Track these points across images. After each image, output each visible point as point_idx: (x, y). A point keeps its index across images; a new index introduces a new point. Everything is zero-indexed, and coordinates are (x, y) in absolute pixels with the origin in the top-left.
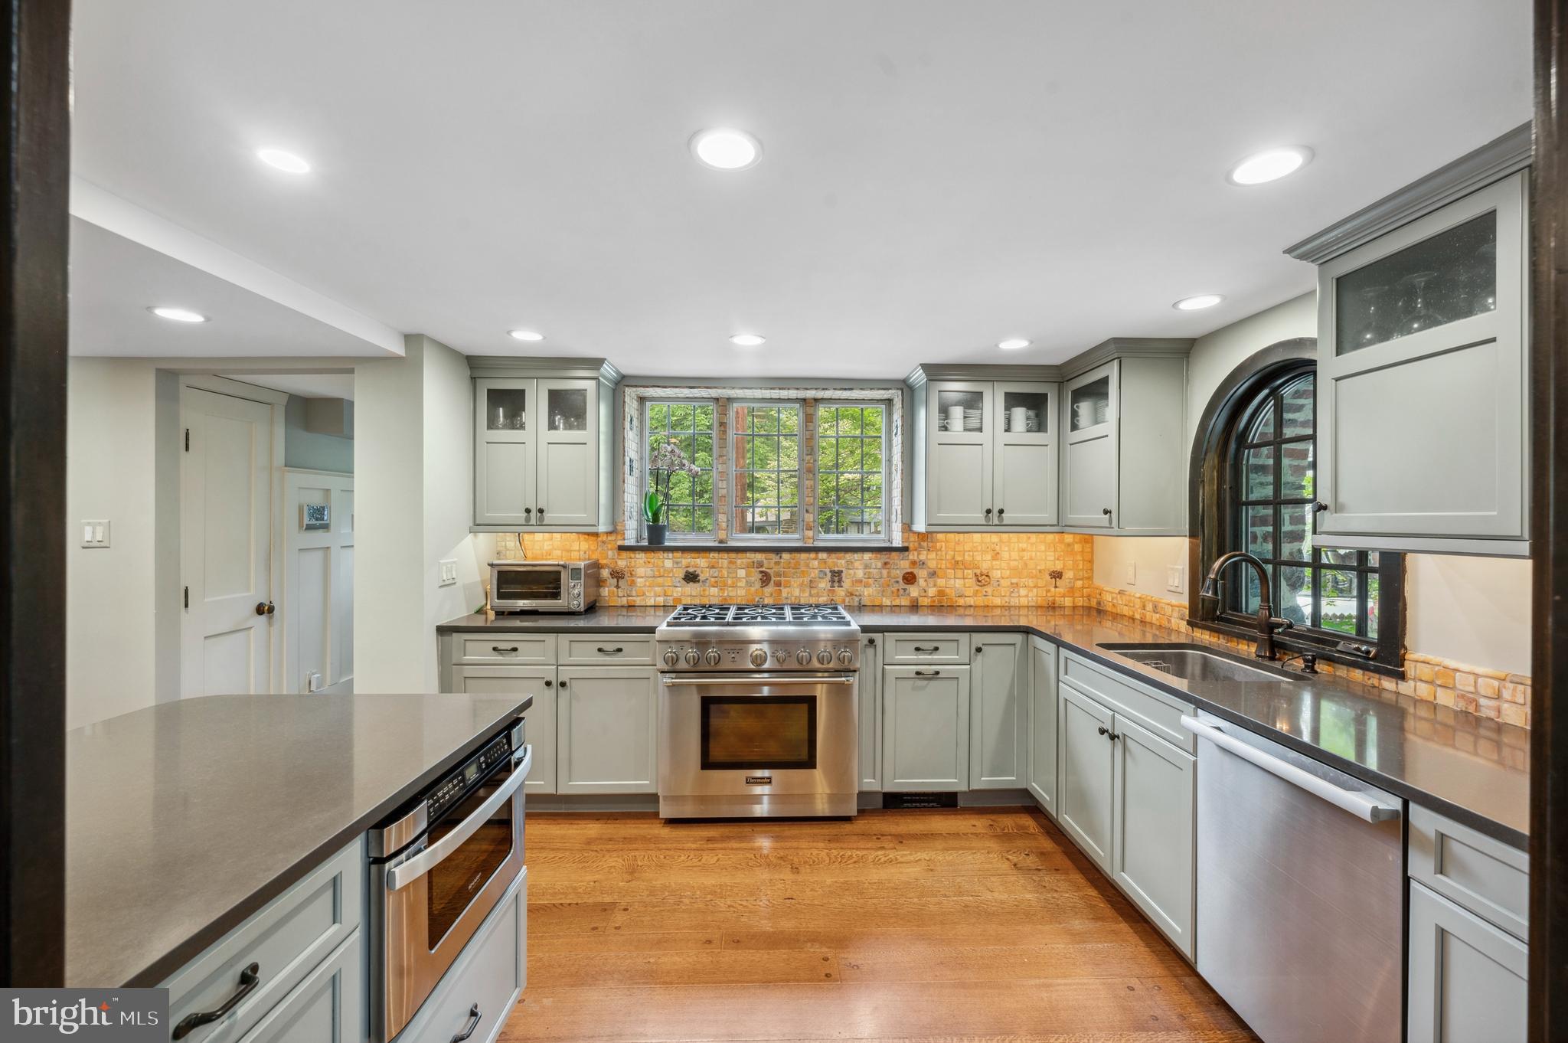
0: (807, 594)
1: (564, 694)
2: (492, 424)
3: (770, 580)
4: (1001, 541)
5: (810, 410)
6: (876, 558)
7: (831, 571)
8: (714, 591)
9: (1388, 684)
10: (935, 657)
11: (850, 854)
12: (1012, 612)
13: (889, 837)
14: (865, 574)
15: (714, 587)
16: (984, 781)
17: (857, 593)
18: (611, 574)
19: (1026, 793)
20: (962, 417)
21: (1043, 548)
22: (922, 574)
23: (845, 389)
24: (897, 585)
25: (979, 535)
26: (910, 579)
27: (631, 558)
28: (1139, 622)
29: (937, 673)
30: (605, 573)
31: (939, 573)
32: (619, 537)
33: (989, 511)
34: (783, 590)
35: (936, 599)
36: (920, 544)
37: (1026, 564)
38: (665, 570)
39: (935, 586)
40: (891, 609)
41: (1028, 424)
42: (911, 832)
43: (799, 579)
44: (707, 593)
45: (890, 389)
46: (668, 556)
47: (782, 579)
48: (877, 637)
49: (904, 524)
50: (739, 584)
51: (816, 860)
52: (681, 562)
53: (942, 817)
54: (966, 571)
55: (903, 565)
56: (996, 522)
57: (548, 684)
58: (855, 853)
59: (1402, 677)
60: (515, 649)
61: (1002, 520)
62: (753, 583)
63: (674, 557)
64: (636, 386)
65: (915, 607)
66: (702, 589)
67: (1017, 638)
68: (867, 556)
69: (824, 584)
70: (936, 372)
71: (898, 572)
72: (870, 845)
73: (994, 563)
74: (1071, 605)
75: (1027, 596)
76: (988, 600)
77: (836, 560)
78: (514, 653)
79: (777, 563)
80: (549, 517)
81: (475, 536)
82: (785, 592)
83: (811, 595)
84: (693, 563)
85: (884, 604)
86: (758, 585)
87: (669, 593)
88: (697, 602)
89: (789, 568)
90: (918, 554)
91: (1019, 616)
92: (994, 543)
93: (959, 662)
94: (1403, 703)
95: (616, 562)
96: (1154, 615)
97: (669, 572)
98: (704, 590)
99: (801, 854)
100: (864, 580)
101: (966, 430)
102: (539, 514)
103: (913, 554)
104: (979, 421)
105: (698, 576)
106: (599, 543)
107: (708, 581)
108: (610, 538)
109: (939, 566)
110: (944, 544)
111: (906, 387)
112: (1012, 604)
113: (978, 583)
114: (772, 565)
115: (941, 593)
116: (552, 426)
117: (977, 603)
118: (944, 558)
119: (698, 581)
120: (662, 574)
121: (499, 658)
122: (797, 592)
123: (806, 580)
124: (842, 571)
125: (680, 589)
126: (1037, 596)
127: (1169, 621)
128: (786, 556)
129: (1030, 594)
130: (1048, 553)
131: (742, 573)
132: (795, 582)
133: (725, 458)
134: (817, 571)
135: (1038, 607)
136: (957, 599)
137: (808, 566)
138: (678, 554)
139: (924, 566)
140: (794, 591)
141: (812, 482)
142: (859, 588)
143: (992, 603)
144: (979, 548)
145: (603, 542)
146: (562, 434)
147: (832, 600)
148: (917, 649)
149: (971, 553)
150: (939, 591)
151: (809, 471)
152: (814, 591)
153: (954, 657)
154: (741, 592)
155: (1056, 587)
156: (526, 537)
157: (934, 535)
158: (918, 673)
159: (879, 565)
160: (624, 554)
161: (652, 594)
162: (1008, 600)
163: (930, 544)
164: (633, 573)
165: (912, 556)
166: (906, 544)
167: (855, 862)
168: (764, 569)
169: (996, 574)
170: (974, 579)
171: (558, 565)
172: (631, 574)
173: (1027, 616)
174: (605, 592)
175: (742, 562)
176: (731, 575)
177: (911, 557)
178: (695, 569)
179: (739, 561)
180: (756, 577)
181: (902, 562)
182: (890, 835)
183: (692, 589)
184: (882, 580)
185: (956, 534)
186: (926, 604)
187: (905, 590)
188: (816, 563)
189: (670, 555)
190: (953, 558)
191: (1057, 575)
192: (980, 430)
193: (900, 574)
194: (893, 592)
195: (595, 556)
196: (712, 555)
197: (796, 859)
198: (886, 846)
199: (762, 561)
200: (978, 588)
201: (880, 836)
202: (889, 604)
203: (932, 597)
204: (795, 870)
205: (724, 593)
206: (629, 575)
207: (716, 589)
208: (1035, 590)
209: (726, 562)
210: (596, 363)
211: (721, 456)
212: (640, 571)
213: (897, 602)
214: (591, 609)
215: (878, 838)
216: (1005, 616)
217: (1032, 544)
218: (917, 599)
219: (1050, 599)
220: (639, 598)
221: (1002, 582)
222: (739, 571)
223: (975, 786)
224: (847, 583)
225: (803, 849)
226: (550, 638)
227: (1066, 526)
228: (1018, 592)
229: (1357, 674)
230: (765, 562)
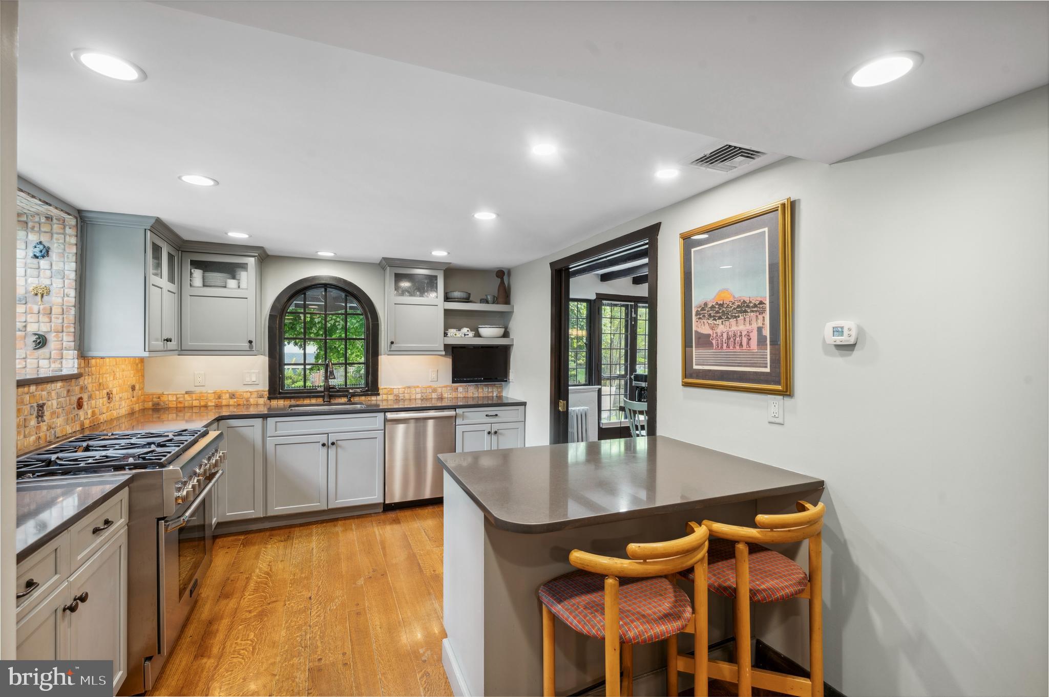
0: (22, 436)
4: (116, 364)
6: (63, 386)
7: (37, 406)
9: (374, 398)
14: (57, 404)
17: (54, 426)
21: (130, 368)
22: (85, 397)
24: (74, 411)
26: (80, 404)
28: (214, 407)
31: (93, 396)
35: (92, 419)
37: (124, 382)
39: (91, 407)
41: (168, 276)
54: (103, 391)
55: (77, 391)
59: (379, 394)
65: (83, 430)
68: (59, 386)
69: (33, 422)
71: (74, 398)
73: (115, 382)
74: (138, 409)
75: (125, 407)
76: (112, 414)
77: (40, 393)
83: (25, 436)
85: (68, 432)
90: (84, 380)
92: (114, 366)
94: (378, 403)
96: (231, 400)
100: (57, 410)
109: (93, 389)
110: (95, 369)
112: (120, 415)
113: (109, 401)
117: (108, 418)
118: (95, 381)
123: (22, 419)
124: (44, 404)
126: (128, 405)
127: (248, 400)
130: (131, 372)
134: (29, 408)
135: (128, 414)
136: (100, 416)
137: (23, 402)
139: (87, 391)
142: (54, 420)
143: (114, 416)
144: (109, 371)
147: (39, 437)
149: (106, 376)
150: (93, 412)
152: (27, 431)
155: (133, 397)
157: (91, 361)
159: (65, 393)
162: (119, 412)
163: (90, 370)
165: (81, 381)
166: (79, 371)
169: (114, 391)
170: (107, 397)
177: (81, 383)
181: (77, 388)
184: (67, 408)
185: (100, 360)
186: (87, 426)
188: (28, 397)
190: (99, 380)
191: (134, 388)
193: (75, 400)
194: (72, 419)
200: (108, 405)
202: (71, 431)
203: (89, 418)
208: (127, 402)
213: (74, 428)
217: (126, 365)
218: (83, 423)
219: (132, 407)
221: (117, 397)
224: (47, 416)
229: (363, 398)
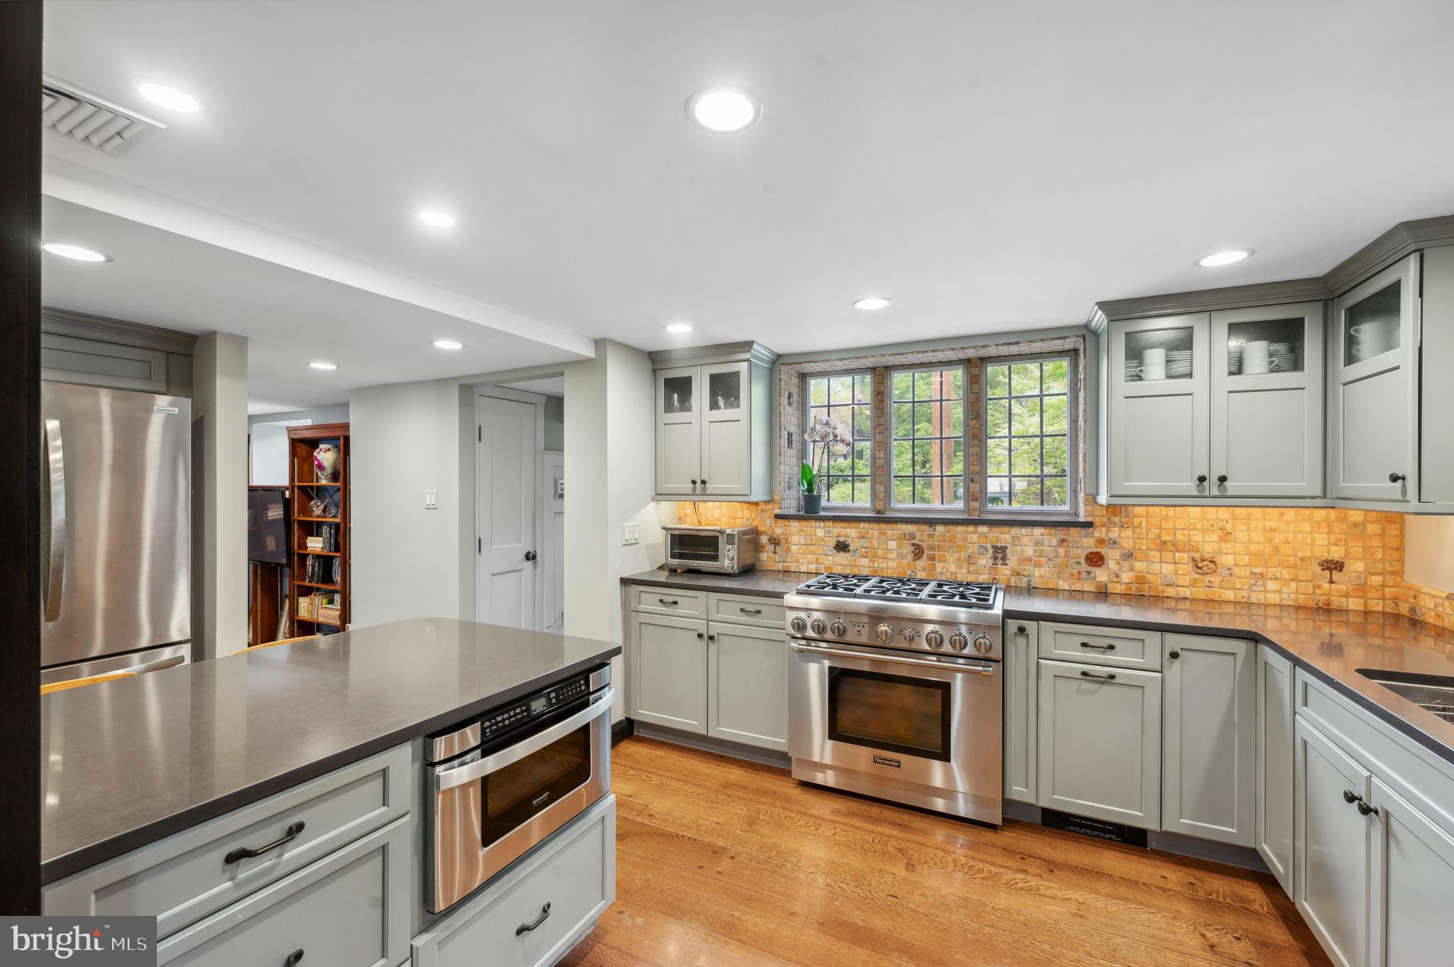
0: (965, 571)
1: (713, 647)
2: (669, 408)
3: (923, 554)
4: (1234, 517)
5: (975, 371)
6: (1050, 534)
7: (993, 547)
8: (864, 561)
10: (1109, 657)
11: (981, 866)
12: (1253, 611)
13: (1038, 861)
14: (1035, 552)
15: (865, 557)
16: (1183, 824)
17: (1026, 573)
18: (769, 540)
19: (1253, 854)
20: (1164, 362)
21: (1307, 528)
22: (1112, 556)
23: (1010, 344)
24: (1078, 566)
25: (1199, 509)
26: (1096, 560)
27: (786, 526)
29: (1112, 677)
30: (764, 539)
31: (1137, 554)
32: (776, 506)
33: (1202, 479)
34: (937, 565)
35: (1134, 586)
36: (1109, 519)
37: (1277, 549)
38: (817, 539)
39: (1131, 570)
40: (1070, 594)
41: (1271, 363)
42: (1070, 863)
43: (955, 554)
44: (857, 563)
45: (1068, 337)
46: (820, 525)
47: (937, 553)
48: (1030, 626)
49: (1088, 495)
50: (890, 556)
51: (938, 862)
52: (832, 531)
53: (1119, 855)
54: (1178, 555)
55: (1087, 543)
56: (1215, 491)
57: (700, 636)
58: (987, 867)
60: (675, 603)
61: (1226, 490)
62: (905, 555)
63: (825, 527)
64: (790, 364)
65: (1102, 594)
66: (852, 559)
67: (1240, 647)
68: (1038, 531)
69: (985, 561)
70: (1119, 310)
71: (1079, 551)
72: (1010, 863)
73: (1223, 545)
74: (1362, 608)
75: (1279, 591)
76: (1214, 592)
77: (998, 535)
78: (675, 606)
79: (931, 536)
80: (711, 487)
81: (658, 504)
82: (939, 567)
83: (969, 572)
84: (843, 533)
85: (1060, 588)
86: (910, 558)
87: (821, 561)
88: (847, 571)
89: (945, 541)
90: (1107, 531)
91: (1266, 617)
92: (1222, 520)
93: (1145, 667)
95: (773, 530)
97: (821, 541)
98: (854, 560)
99: (923, 851)
100: (1034, 558)
101: (1169, 377)
102: (702, 485)
103: (1100, 531)
104: (1188, 364)
105: (848, 545)
106: (759, 512)
107: (858, 551)
108: (768, 507)
109: (1138, 547)
110: (1144, 519)
111: (1087, 332)
112: (1255, 600)
113: (1197, 570)
114: (925, 537)
115: (1141, 580)
116: (714, 406)
117: (1197, 596)
118: (1145, 536)
119: (849, 551)
120: (814, 542)
121: (663, 609)
122: (953, 568)
123: (964, 555)
124: (1006, 547)
125: (831, 558)
126: (1297, 592)
128: (940, 528)
129: (1285, 589)
130: (1315, 535)
131: (893, 545)
132: (951, 557)
133: (882, 427)
134: (976, 546)
135: (1298, 608)
136: (1164, 588)
137: (965, 540)
138: (830, 524)
139: (1117, 546)
140: (951, 567)
141: (977, 449)
142: (1027, 568)
143: (1220, 596)
144: (1199, 526)
145: (763, 511)
146: (724, 413)
147: (994, 579)
148: (1084, 645)
149: (1186, 532)
150: (1136, 577)
151: (975, 437)
152: (973, 568)
153: (1137, 661)
154: (893, 564)
155: (1331, 582)
156: (701, 505)
157: (1130, 508)
158: (1084, 674)
159: (1054, 542)
160: (781, 522)
161: (806, 561)
162: (1246, 596)
163: (1125, 520)
164: (788, 540)
165: (1100, 533)
166: (1089, 519)
167: (984, 878)
168: (916, 542)
169: (1228, 560)
170: (1191, 564)
171: (715, 531)
172: (786, 541)
173: (1280, 618)
174: (764, 556)
175: (893, 533)
176: (880, 546)
177: (1097, 534)
178: (845, 539)
179: (889, 533)
180: (908, 549)
181: (1084, 539)
182: (1040, 859)
183: (842, 558)
184: (1058, 560)
185: (1163, 508)
186: (1118, 592)
187: (1089, 573)
188: (975, 537)
189: (822, 524)
190: (1159, 536)
191: (1333, 566)
192: (1190, 375)
193: (1082, 554)
194: (1072, 575)
195: (755, 523)
196: (862, 525)
197: (916, 856)
198: (1029, 870)
199: (915, 533)
200: (1196, 576)
201: (1025, 856)
202: (1068, 589)
203: (1127, 584)
204: (911, 867)
205: (874, 564)
206: (785, 542)
207: (866, 560)
208: (1293, 585)
209: (876, 534)
210: (748, 345)
211: (878, 426)
212: (795, 539)
213: (1078, 587)
214: (748, 571)
215: (1022, 858)
216: (1241, 615)
217: (1288, 523)
218: (1106, 585)
219: (1322, 598)
220: (793, 564)
221: (1237, 571)
222: (889, 542)
223: (1169, 827)
224: (1012, 561)
225: (928, 846)
226: (702, 595)
227: (1337, 498)
228: (1264, 585)
230: (918, 534)
